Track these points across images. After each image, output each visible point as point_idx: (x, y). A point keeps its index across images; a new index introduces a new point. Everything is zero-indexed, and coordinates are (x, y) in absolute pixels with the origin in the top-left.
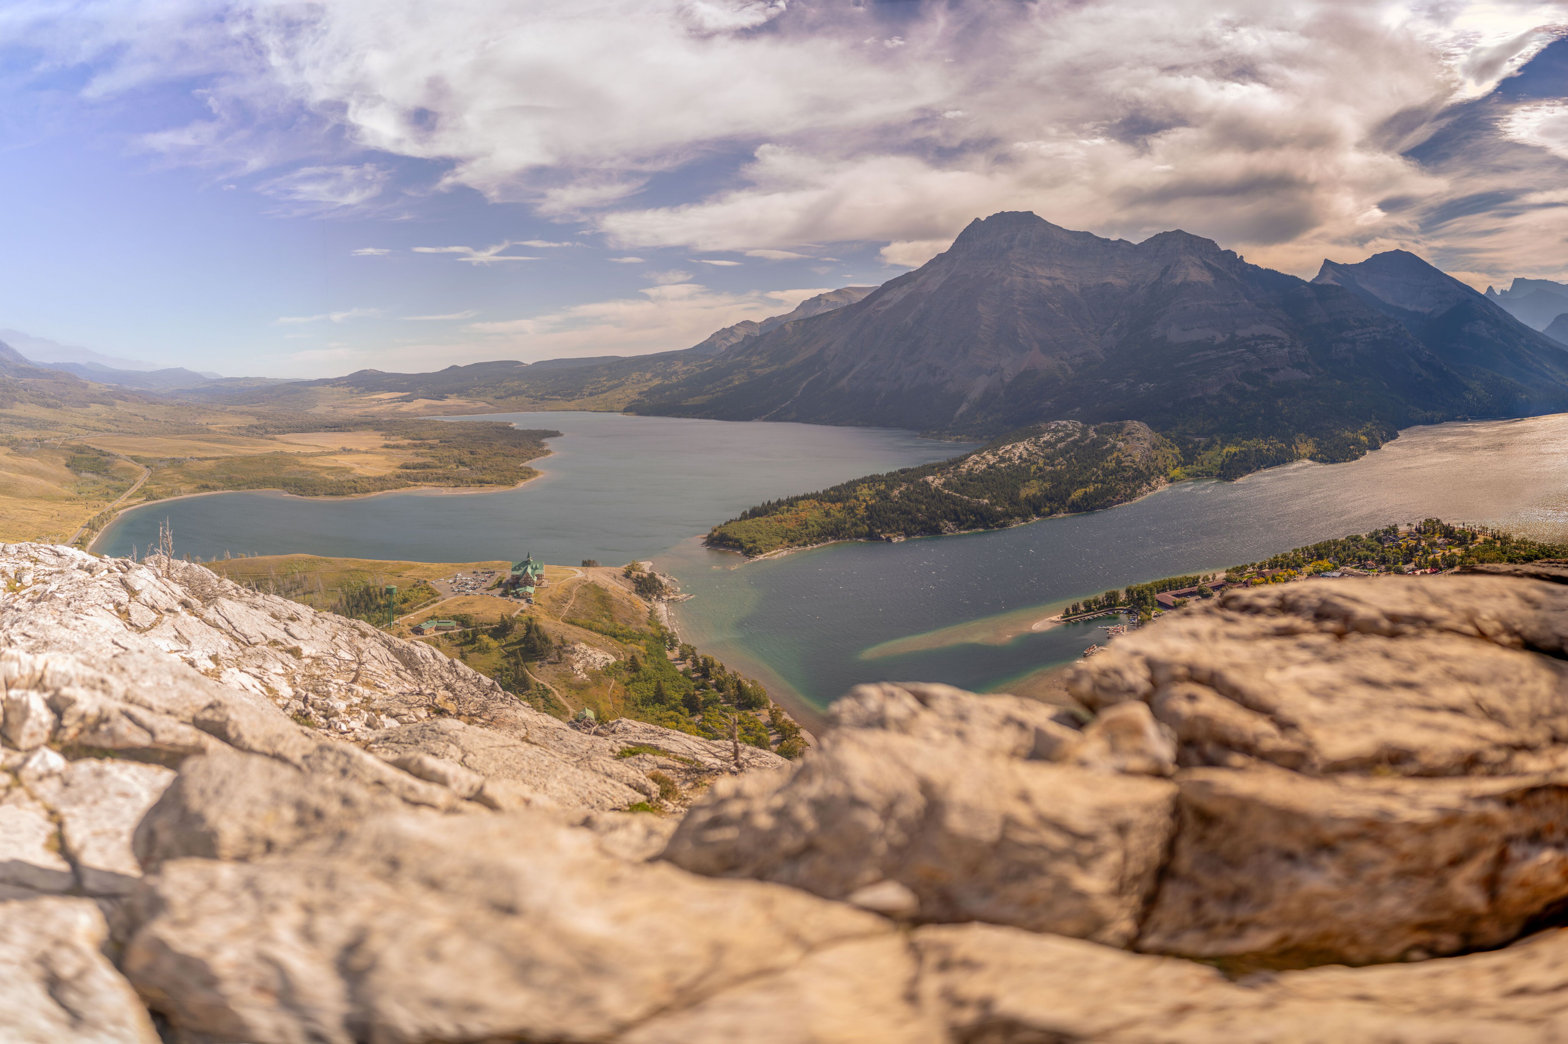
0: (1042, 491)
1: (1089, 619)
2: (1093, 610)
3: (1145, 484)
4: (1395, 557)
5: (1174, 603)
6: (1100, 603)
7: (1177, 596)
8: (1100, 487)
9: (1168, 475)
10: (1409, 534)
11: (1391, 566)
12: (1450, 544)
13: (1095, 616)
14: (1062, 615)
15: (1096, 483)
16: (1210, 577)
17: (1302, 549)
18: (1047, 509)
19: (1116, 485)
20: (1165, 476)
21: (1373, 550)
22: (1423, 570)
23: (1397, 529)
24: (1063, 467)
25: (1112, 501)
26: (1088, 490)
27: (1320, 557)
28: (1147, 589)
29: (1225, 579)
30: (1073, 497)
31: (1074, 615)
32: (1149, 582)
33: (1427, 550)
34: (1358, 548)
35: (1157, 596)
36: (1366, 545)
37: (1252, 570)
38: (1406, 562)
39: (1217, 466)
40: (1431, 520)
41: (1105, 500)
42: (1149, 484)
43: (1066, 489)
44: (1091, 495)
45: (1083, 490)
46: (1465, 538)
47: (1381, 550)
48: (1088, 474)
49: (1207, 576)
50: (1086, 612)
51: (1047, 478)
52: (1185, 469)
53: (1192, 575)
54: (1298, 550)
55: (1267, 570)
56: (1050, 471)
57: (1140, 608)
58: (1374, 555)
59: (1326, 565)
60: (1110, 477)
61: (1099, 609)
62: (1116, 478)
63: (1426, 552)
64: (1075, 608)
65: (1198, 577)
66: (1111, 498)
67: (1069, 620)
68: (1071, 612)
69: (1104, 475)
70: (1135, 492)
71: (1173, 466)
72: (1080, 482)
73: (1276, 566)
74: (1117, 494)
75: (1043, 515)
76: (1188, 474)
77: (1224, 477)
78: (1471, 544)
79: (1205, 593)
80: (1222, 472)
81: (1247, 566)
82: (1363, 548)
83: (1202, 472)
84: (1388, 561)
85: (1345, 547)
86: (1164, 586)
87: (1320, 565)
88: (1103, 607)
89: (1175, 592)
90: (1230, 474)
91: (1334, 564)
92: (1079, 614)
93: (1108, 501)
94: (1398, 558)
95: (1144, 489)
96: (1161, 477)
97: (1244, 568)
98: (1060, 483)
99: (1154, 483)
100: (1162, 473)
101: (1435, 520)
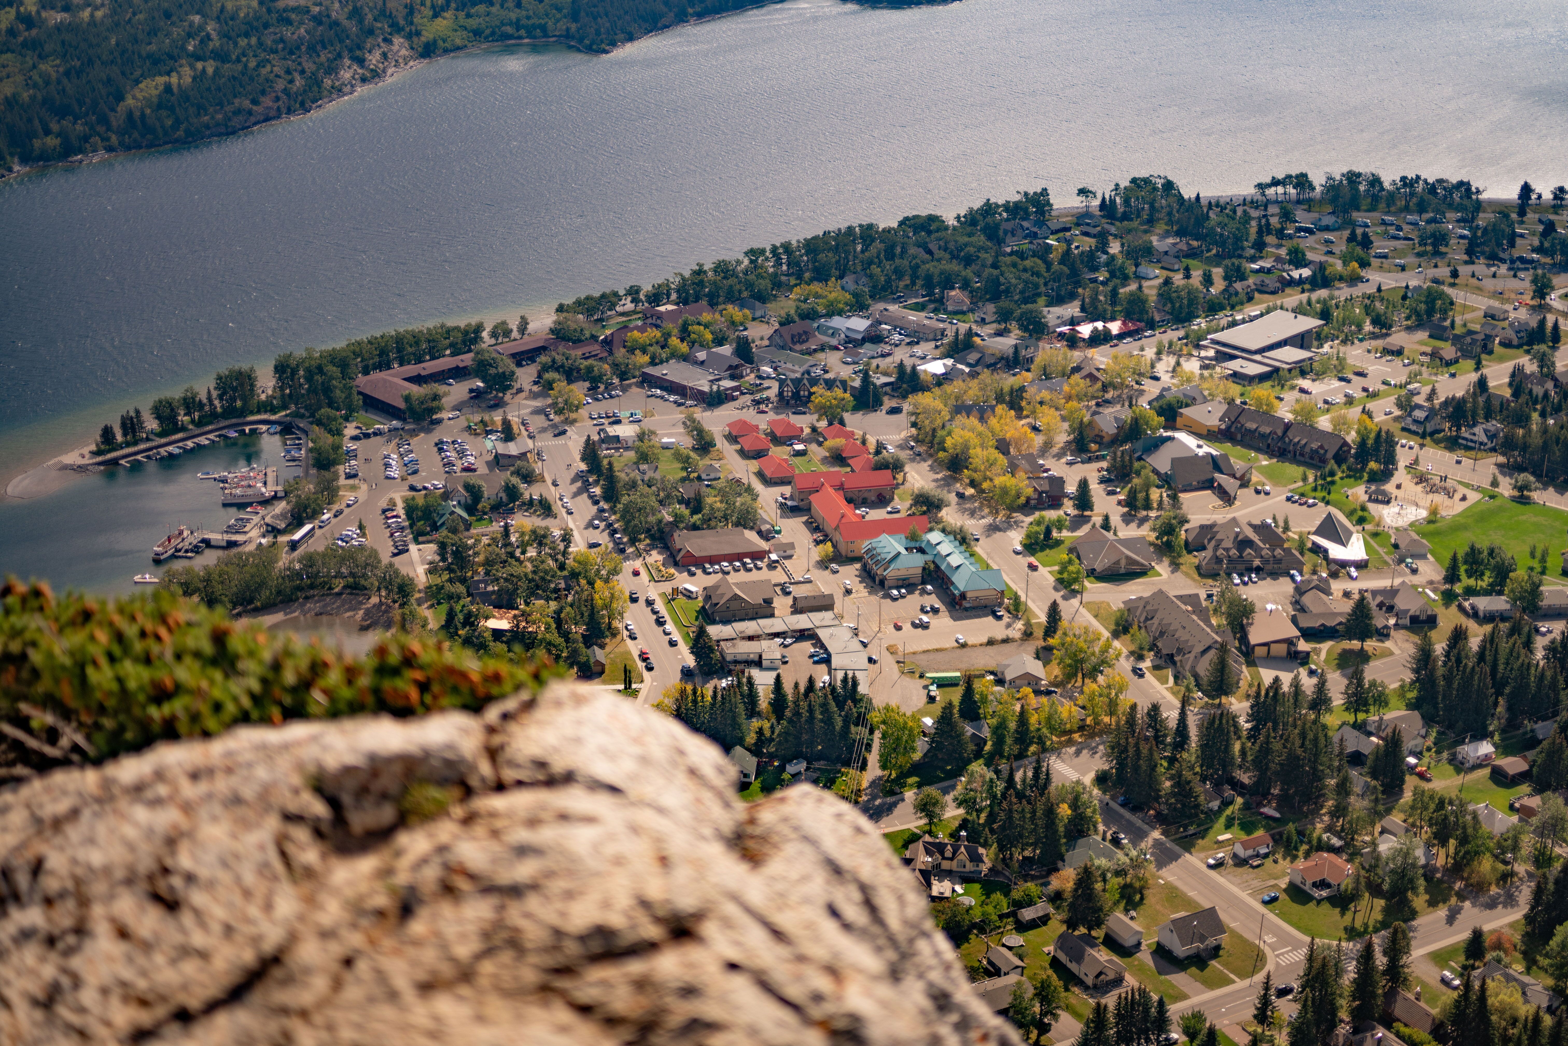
0: (35, 86)
1: (171, 455)
2: (183, 429)
3: (347, 62)
4: (1026, 282)
5: (407, 399)
6: (201, 405)
7: (417, 380)
8: (210, 70)
9: (418, 34)
10: (1082, 219)
11: (1012, 306)
12: (1192, 254)
13: (190, 444)
14: (93, 447)
15: (199, 59)
16: (514, 325)
17: (774, 249)
18: (52, 142)
19: (261, 65)
20: (409, 37)
21: (968, 261)
22: (1100, 325)
23: (1048, 203)
24: (99, 14)
25: (250, 113)
26: (174, 80)
27: (821, 275)
28: (332, 362)
29: (552, 331)
30: (130, 101)
31: (128, 444)
32: (340, 344)
33: (1122, 268)
34: (930, 252)
35: (361, 379)
36: (951, 246)
37: (630, 306)
38: (1059, 300)
39: (559, 9)
40: (1146, 181)
41: (228, 108)
42: (361, 62)
43: (109, 80)
44: (185, 96)
45: (161, 80)
46: (1238, 240)
47: (990, 261)
48: (176, 32)
49: (504, 323)
50: (161, 435)
51: (48, 48)
52: (468, 16)
53: (462, 321)
54: (762, 251)
55: (670, 307)
56: (58, 28)
57: (312, 415)
58: (968, 273)
59: (832, 296)
60: (243, 42)
61: (199, 424)
62: (260, 44)
63: (1119, 275)
64: (131, 425)
65: (479, 328)
66: (247, 104)
67: (115, 462)
68: (119, 438)
69: (225, 35)
70: (319, 84)
71: (433, 7)
72: (150, 56)
73: (697, 299)
74: (263, 93)
75: (40, 158)
76: (477, 33)
77: (581, 40)
78: (1253, 259)
79: (492, 371)
80: (573, 27)
81: (615, 294)
82: (942, 254)
83: (518, 25)
84: (1007, 291)
85: (893, 247)
86: (383, 352)
87: (817, 296)
88: (214, 416)
89: (412, 369)
90: (598, 33)
91: (855, 295)
92: (142, 440)
93: (238, 112)
94: (1037, 286)
95: (346, 75)
96: (398, 40)
97: (609, 300)
98: (90, 62)
99: (374, 59)
100: (397, 29)
101: (1160, 183)
